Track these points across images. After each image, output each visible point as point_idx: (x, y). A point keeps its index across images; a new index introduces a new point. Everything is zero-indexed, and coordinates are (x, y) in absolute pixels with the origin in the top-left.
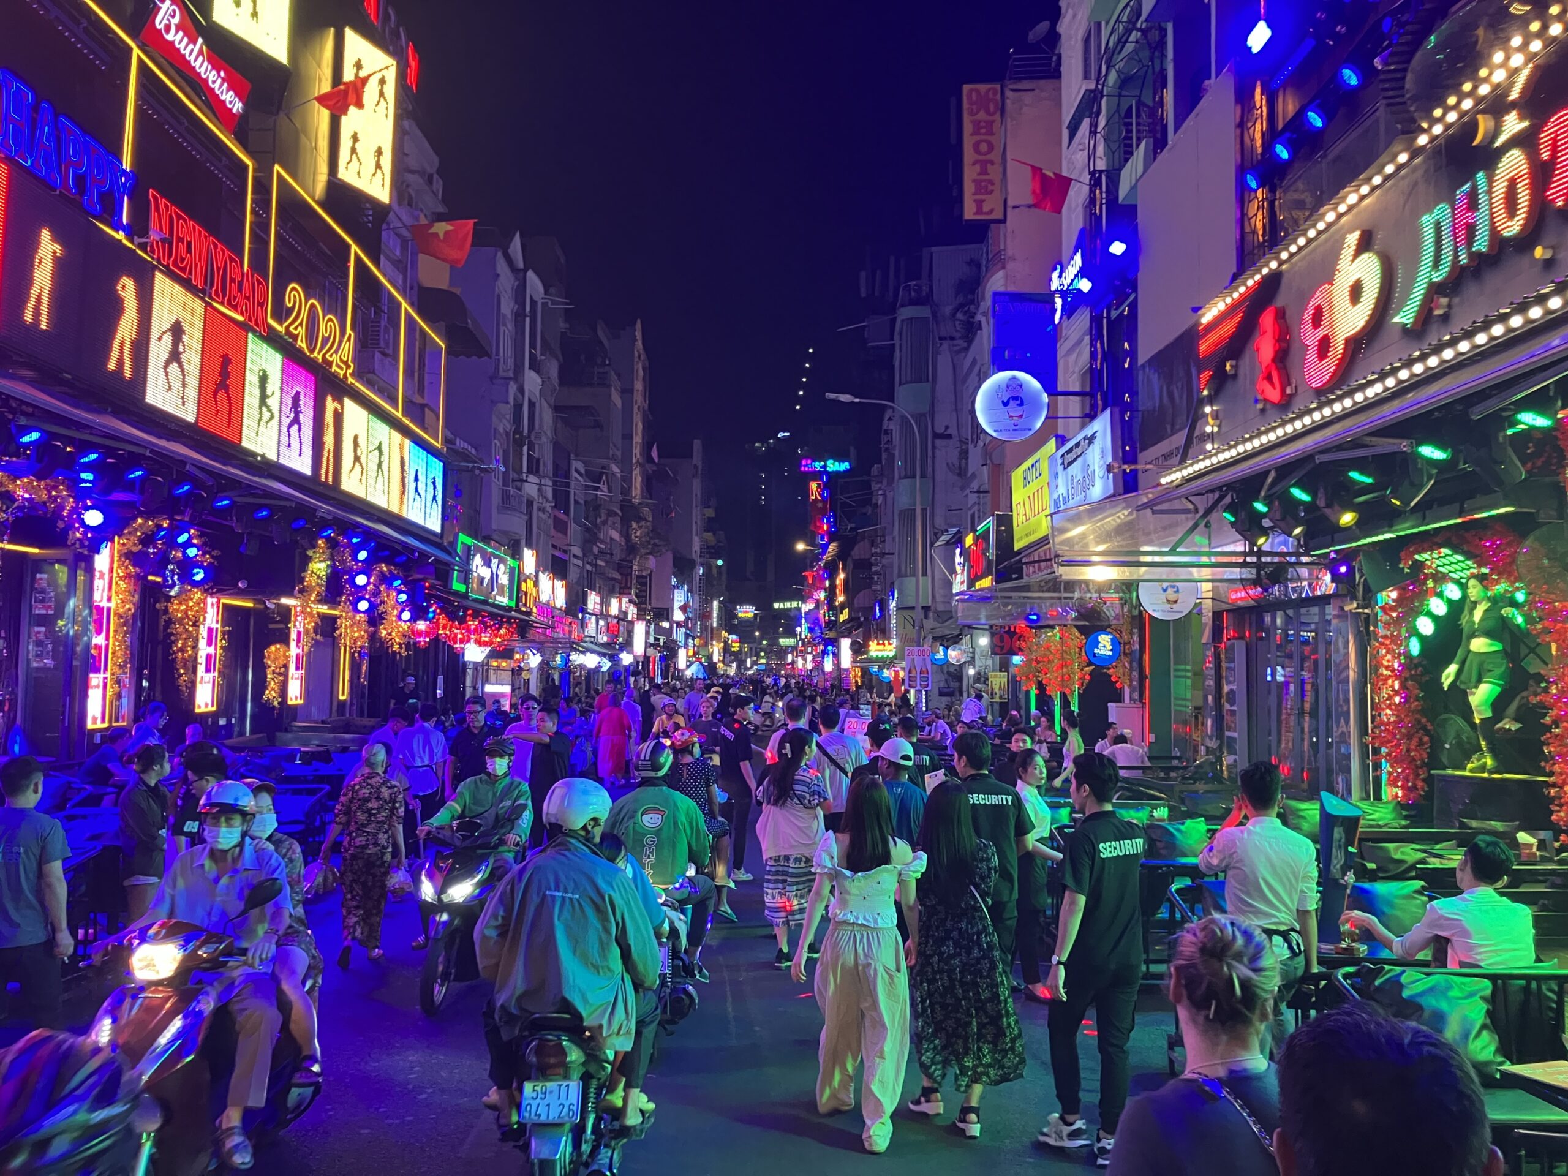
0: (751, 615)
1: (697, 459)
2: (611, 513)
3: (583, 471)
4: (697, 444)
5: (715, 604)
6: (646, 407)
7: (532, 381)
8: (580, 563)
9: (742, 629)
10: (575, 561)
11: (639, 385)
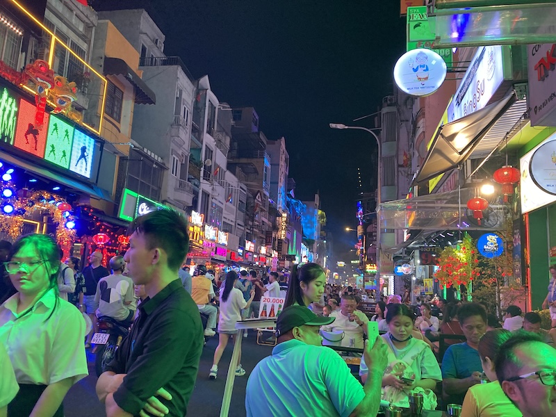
0: (343, 265)
1: (317, 202)
2: (262, 210)
3: (246, 189)
4: (317, 196)
5: (325, 259)
6: (287, 174)
7: (208, 140)
8: (243, 228)
9: (340, 270)
10: (239, 227)
11: (282, 163)
